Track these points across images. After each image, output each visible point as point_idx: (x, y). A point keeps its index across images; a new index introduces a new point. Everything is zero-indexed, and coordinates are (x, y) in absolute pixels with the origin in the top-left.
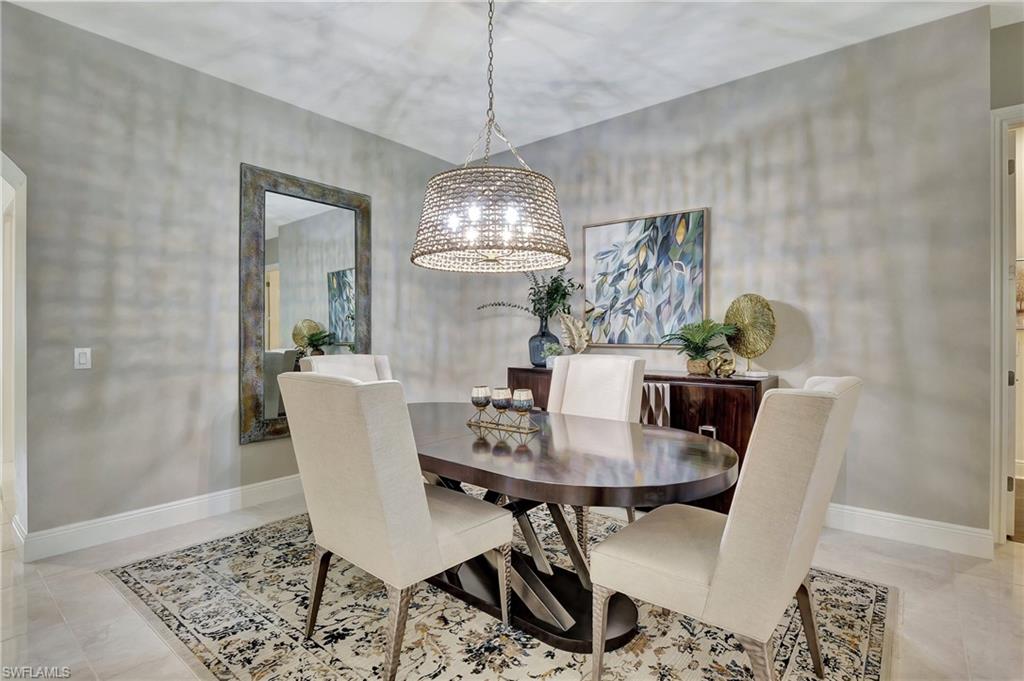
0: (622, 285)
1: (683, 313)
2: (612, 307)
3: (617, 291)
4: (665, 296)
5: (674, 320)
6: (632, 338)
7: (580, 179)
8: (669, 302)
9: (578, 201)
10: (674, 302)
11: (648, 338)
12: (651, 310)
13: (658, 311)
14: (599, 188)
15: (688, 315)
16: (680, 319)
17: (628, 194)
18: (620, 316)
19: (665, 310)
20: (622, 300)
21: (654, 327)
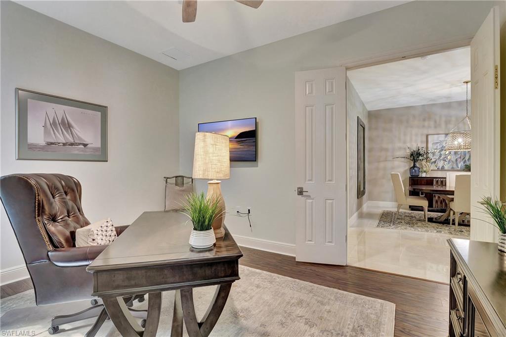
0: (443, 152)
1: (465, 161)
2: (439, 159)
3: (441, 154)
4: (459, 156)
5: (462, 163)
6: (446, 167)
7: (424, 120)
8: (460, 158)
9: (424, 126)
10: (462, 158)
11: (453, 168)
12: (454, 160)
13: (456, 160)
14: (432, 123)
15: (467, 161)
16: (464, 163)
17: (443, 126)
18: (442, 162)
19: (459, 160)
20: (443, 157)
21: (455, 165)
